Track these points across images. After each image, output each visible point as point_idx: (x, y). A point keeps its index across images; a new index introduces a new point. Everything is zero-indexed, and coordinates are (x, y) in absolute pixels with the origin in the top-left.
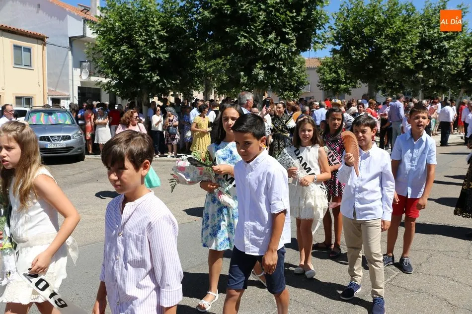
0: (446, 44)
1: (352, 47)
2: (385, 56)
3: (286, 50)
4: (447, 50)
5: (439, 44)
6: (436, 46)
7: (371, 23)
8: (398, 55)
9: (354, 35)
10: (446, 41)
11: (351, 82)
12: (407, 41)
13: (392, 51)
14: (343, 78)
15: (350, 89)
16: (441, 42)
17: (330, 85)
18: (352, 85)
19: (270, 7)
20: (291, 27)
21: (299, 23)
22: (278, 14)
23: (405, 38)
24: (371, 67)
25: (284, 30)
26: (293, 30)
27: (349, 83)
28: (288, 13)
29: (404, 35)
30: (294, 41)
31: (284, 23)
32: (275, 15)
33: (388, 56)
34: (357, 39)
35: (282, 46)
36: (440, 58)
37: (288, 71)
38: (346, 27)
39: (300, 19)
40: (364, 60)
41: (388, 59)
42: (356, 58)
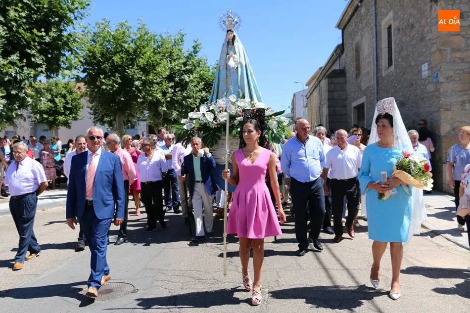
0: (186, 77)
1: (102, 76)
2: (137, 87)
3: (32, 76)
4: (187, 83)
5: (180, 77)
6: (177, 79)
7: (120, 52)
8: (150, 87)
9: (103, 63)
10: (186, 74)
11: (71, 113)
12: (157, 74)
13: (144, 83)
14: (62, 109)
15: (69, 122)
16: (182, 75)
17: (45, 116)
18: (73, 117)
19: (12, 20)
20: (36, 48)
21: (45, 43)
22: (21, 31)
23: (156, 70)
24: (123, 99)
25: (29, 51)
26: (39, 52)
27: (69, 114)
28: (35, 31)
29: (154, 66)
30: (44, 66)
31: (29, 43)
32: (17, 32)
33: (140, 88)
34: (106, 67)
35: (26, 70)
36: (182, 91)
37: (33, 102)
38: (94, 53)
39: (47, 39)
40: (114, 91)
41: (140, 91)
42: (106, 88)
